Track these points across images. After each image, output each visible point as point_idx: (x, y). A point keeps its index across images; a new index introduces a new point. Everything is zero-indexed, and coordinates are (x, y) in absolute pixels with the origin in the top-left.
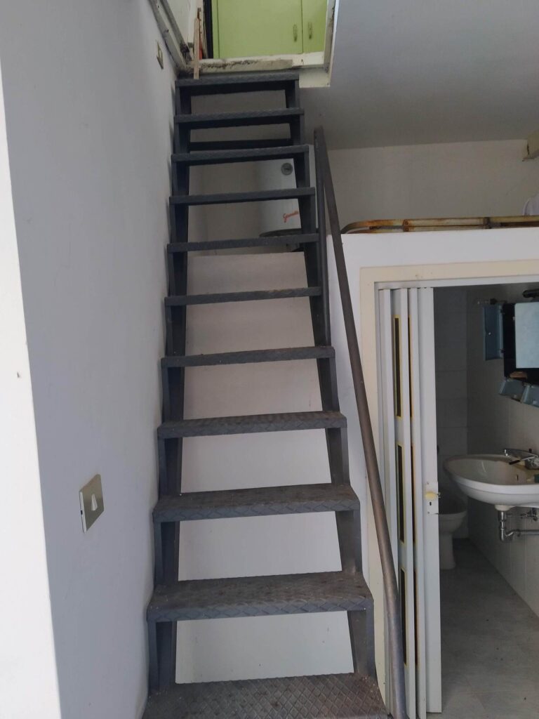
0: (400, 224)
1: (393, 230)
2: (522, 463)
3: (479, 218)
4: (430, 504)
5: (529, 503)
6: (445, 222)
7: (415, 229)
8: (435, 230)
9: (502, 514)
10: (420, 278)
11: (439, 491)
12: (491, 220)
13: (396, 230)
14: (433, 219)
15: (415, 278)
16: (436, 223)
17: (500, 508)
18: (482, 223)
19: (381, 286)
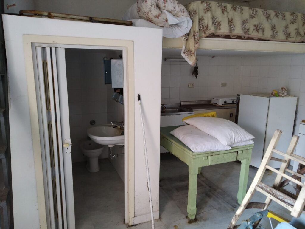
0: (47, 14)
1: (43, 17)
2: (119, 127)
3: (88, 17)
4: (67, 149)
5: (118, 143)
6: (70, 16)
7: (55, 17)
8: (65, 20)
9: (111, 148)
10: (55, 43)
11: (71, 143)
12: (93, 19)
13: (44, 17)
14: (64, 14)
15: (53, 43)
16: (66, 16)
17: (110, 146)
18: (89, 20)
19: (36, 45)
